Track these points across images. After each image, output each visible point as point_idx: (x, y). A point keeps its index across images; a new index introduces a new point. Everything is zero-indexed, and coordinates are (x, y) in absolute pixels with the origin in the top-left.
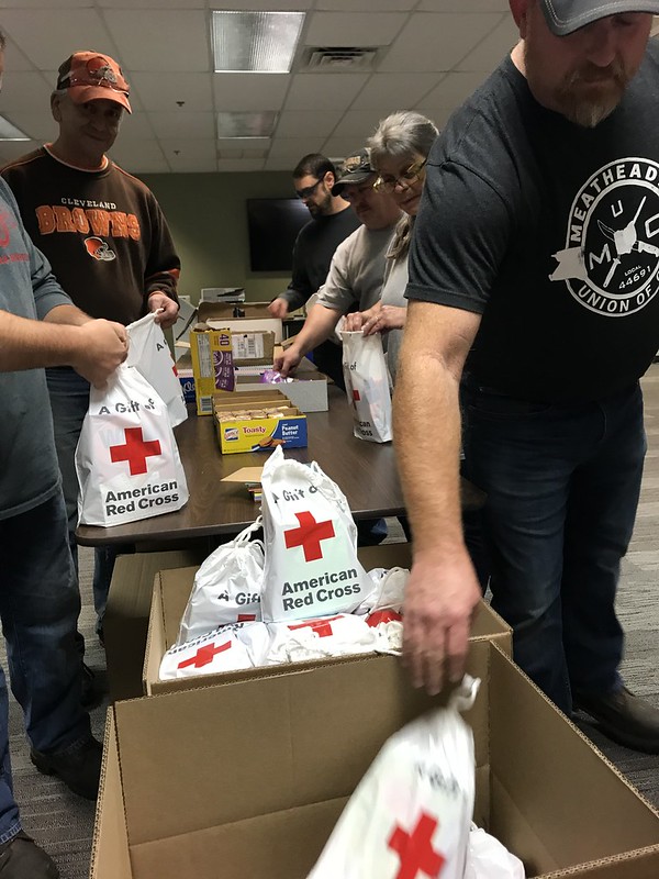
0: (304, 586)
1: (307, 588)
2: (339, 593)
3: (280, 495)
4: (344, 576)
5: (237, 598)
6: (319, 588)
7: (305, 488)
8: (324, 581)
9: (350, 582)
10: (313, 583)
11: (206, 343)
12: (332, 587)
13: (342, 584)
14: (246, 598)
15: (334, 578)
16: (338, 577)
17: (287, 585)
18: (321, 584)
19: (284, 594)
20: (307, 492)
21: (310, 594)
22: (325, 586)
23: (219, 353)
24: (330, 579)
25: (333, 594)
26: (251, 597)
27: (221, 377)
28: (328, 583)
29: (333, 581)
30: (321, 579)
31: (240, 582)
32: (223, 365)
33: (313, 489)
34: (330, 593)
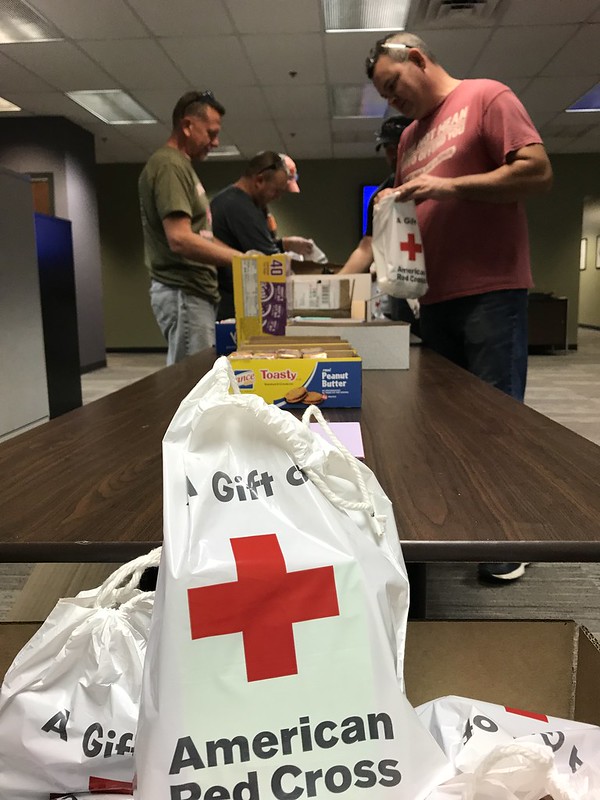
0: (236, 749)
1: (245, 757)
2: (338, 779)
3: (203, 486)
4: (355, 730)
5: (88, 735)
6: (279, 760)
7: (278, 469)
8: (296, 741)
9: (371, 750)
10: (264, 744)
11: (253, 271)
12: (319, 759)
13: (347, 755)
14: (104, 741)
15: (327, 734)
16: (338, 732)
17: (185, 743)
18: (287, 750)
19: (175, 770)
20: (280, 482)
21: (253, 776)
22: (298, 757)
23: (268, 285)
24: (314, 736)
25: (320, 783)
26: (116, 741)
27: (269, 318)
28: (307, 746)
29: (324, 744)
30: (287, 735)
31: (98, 695)
32: (273, 301)
33: (297, 476)
34: (311, 777)
